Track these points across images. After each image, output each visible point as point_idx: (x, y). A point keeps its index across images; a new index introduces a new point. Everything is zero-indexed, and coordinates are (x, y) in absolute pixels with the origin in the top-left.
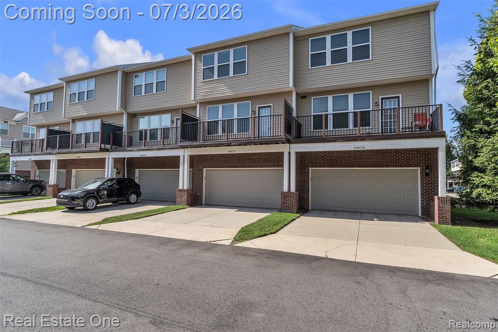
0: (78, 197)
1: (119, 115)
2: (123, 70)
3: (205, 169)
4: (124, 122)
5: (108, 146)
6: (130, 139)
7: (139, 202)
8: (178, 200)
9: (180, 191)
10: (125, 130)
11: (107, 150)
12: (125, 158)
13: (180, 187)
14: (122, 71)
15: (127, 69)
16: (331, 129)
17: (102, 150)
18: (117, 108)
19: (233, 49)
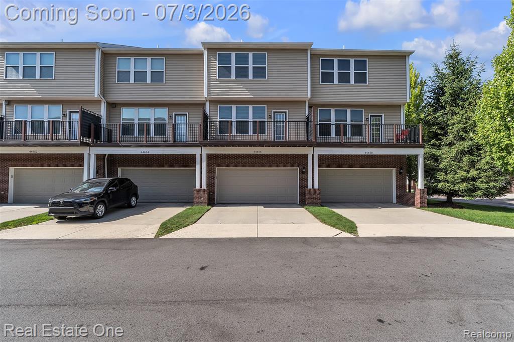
0: (87, 203)
1: (98, 102)
2: (103, 49)
3: (216, 168)
4: (102, 111)
5: (89, 140)
6: (109, 133)
7: (139, 206)
8: (196, 200)
9: (198, 190)
10: (104, 121)
11: (88, 145)
12: (106, 155)
13: (198, 186)
14: (102, 51)
15: (107, 49)
16: (334, 137)
17: (83, 144)
18: (96, 94)
19: (252, 53)
